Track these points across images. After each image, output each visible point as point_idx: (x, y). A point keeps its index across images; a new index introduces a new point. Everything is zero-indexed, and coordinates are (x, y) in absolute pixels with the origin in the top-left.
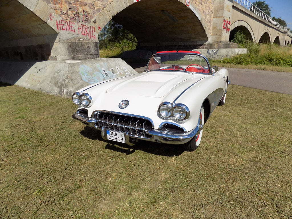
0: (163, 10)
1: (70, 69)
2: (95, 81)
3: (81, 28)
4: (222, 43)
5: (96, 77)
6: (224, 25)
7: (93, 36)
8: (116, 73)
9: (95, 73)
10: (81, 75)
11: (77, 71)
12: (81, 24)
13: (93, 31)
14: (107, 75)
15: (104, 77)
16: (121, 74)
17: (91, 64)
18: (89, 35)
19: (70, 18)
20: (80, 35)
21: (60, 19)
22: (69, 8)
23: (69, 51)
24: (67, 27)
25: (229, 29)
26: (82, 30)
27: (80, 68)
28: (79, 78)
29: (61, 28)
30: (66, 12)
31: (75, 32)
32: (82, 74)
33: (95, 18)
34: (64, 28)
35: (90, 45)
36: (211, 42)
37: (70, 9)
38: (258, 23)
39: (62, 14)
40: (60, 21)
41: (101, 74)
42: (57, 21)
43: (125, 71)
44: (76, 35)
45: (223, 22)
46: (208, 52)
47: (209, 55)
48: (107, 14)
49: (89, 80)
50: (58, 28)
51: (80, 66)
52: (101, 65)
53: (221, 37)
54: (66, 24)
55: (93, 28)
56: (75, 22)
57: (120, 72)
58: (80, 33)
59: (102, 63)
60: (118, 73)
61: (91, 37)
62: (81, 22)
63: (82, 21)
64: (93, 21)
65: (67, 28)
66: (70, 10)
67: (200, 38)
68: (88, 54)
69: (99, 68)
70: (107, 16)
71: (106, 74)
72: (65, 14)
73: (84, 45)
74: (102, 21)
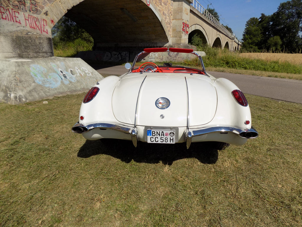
0: (123, 8)
1: (18, 68)
2: (50, 84)
3: (28, 20)
4: (182, 45)
5: (52, 79)
6: (183, 27)
7: (45, 30)
8: (76, 75)
9: (50, 74)
10: (33, 76)
11: (27, 72)
12: (29, 15)
13: (45, 25)
14: (65, 77)
15: (62, 79)
16: (81, 75)
17: (44, 63)
18: (40, 30)
19: (13, 5)
20: (28, 28)
23: (14, 46)
24: (9, 16)
25: (187, 32)
26: (30, 22)
27: (31, 68)
28: (30, 79)
31: (20, 23)
32: (35, 76)
33: (46, 8)
34: (4, 17)
35: (41, 41)
36: (171, 44)
38: (211, 28)
41: (58, 75)
43: (86, 72)
44: (22, 27)
45: (182, 25)
46: (168, 54)
47: (170, 57)
48: (61, 5)
49: (43, 83)
51: (31, 65)
52: (57, 65)
53: (181, 40)
55: (45, 21)
56: (19, 12)
57: (80, 74)
58: (28, 25)
59: (58, 63)
60: (78, 74)
61: (42, 31)
62: (28, 12)
63: (30, 11)
64: (45, 12)
67: (161, 39)
68: (40, 51)
69: (55, 68)
70: (62, 8)
71: (63, 75)
73: (35, 41)
74: (55, 14)
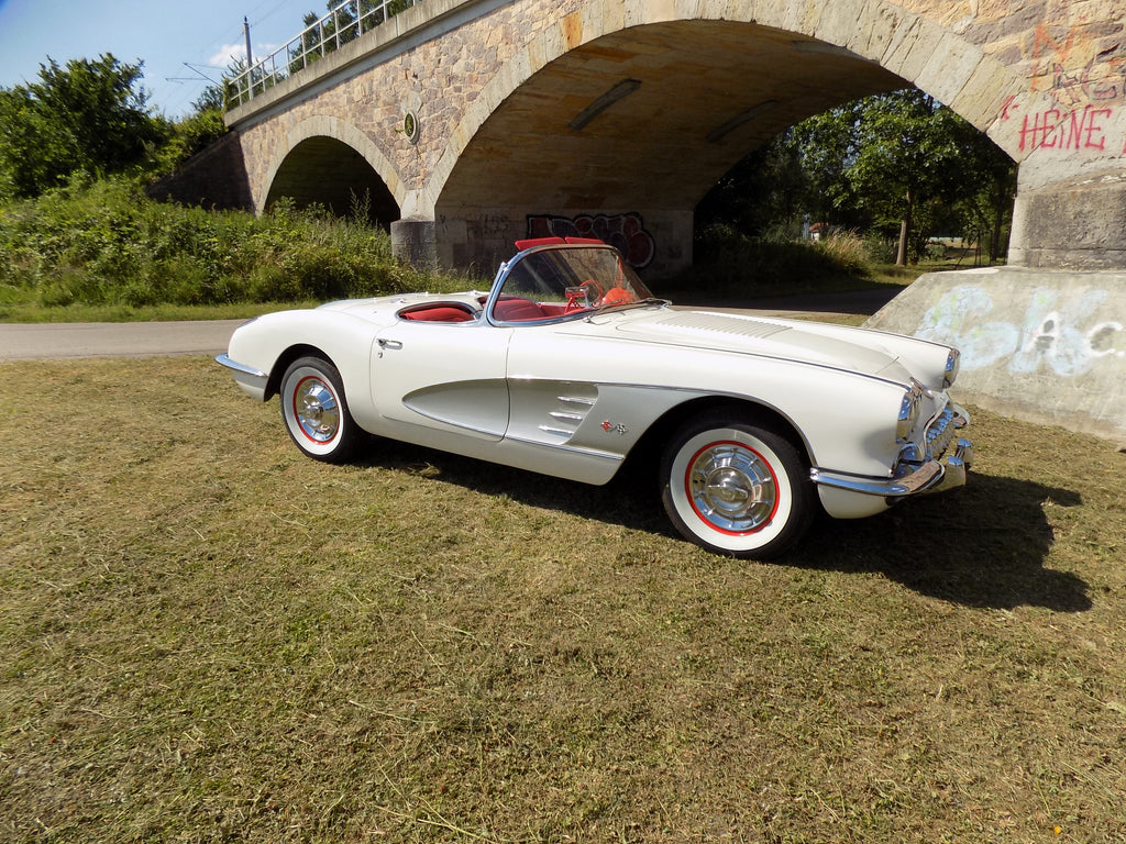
5: (978, 340)
9: (989, 325)
10: (927, 318)
11: (923, 304)
14: (1042, 347)
19: (1096, 92)
21: (1046, 105)
22: (1098, 50)
24: (1067, 133)
29: (1038, 142)
30: (1078, 73)
31: (1102, 148)
32: (932, 317)
34: (1049, 140)
37: (1104, 53)
39: (1058, 85)
40: (1041, 117)
41: (1016, 333)
42: (1026, 120)
44: (1104, 161)
50: (1022, 145)
54: (1067, 124)
56: (1114, 107)
65: (1066, 138)
66: (1106, 58)
71: (1043, 338)
72: (1070, 84)
